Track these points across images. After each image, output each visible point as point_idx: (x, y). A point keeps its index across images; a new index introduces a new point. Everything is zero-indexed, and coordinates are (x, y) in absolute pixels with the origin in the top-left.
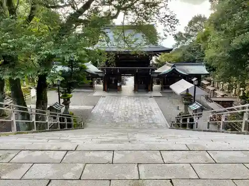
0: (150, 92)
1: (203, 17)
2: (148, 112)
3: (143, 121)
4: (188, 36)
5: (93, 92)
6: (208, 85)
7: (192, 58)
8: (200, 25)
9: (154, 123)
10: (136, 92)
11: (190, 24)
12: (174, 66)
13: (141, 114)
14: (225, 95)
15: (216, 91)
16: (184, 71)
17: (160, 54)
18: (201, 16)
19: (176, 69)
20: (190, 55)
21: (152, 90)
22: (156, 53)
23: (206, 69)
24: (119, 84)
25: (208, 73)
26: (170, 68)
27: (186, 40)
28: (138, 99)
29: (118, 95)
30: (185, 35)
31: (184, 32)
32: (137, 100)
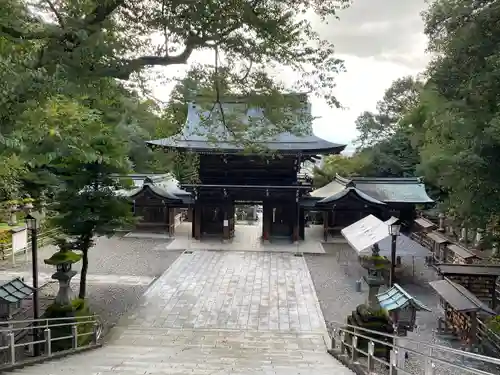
0: (296, 243)
1: (415, 81)
2: (283, 296)
3: (264, 324)
4: (385, 120)
5: (168, 241)
6: (430, 229)
7: (395, 166)
8: (410, 97)
9: (291, 332)
10: (267, 242)
11: (389, 95)
12: (351, 184)
13: (264, 304)
14: (474, 257)
15: (451, 247)
16: (375, 195)
17: (319, 158)
18: (410, 80)
19: (358, 191)
20: (390, 159)
21: (302, 236)
22: (309, 154)
23: (427, 191)
24: (226, 223)
25: (431, 201)
26: (343, 188)
27: (381, 129)
28: (266, 259)
29: (224, 247)
30: (378, 117)
31: (376, 112)
32: (263, 263)
